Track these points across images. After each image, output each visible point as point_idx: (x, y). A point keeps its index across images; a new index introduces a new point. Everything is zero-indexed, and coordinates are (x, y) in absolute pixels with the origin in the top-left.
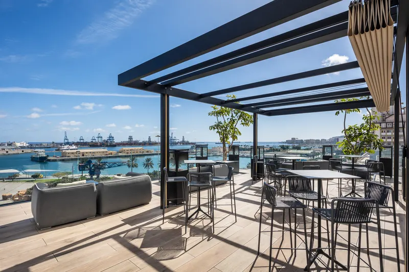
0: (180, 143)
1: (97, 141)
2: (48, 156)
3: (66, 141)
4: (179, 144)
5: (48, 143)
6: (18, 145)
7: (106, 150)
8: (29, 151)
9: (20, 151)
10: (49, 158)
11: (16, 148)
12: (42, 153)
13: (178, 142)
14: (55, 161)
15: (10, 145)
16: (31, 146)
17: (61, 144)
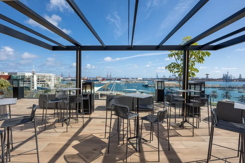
0: (237, 80)
1: (172, 78)
2: (148, 85)
3: (157, 77)
4: (235, 81)
5: (150, 78)
6: (139, 79)
7: (175, 83)
8: (142, 81)
9: (139, 82)
10: (149, 85)
11: (138, 80)
12: (146, 83)
13: (234, 79)
14: (151, 87)
15: (136, 79)
16: (144, 80)
17: (155, 79)
